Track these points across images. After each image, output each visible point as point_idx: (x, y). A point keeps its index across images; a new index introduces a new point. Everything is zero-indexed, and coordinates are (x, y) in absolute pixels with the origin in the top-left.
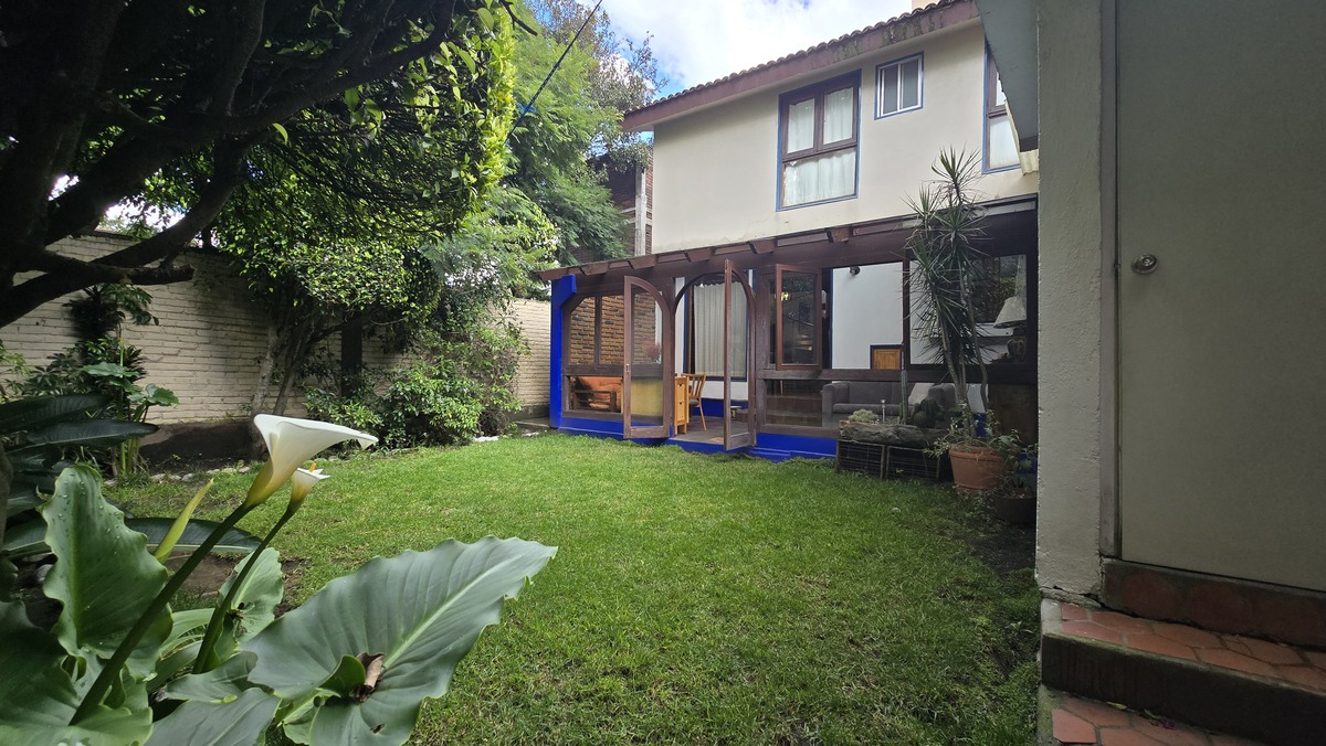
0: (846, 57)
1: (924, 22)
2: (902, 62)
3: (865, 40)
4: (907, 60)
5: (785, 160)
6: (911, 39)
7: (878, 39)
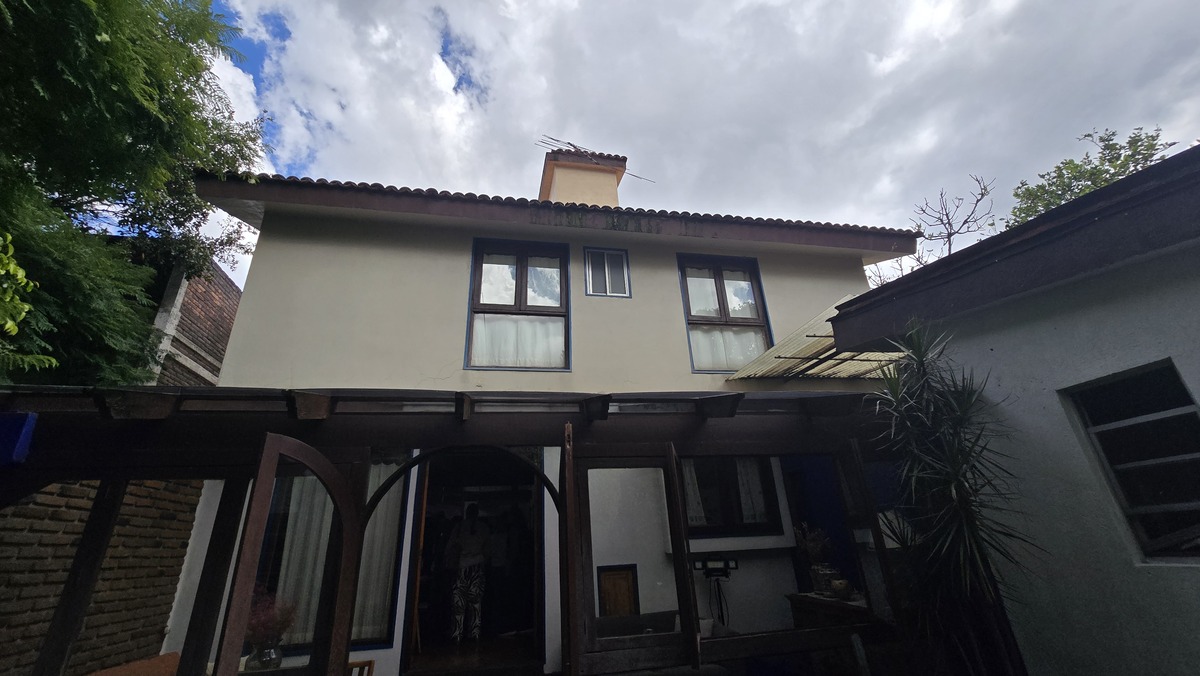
0: (569, 224)
1: (644, 222)
2: (611, 252)
3: (590, 216)
4: (615, 252)
5: (477, 308)
6: (630, 233)
7: (602, 222)
